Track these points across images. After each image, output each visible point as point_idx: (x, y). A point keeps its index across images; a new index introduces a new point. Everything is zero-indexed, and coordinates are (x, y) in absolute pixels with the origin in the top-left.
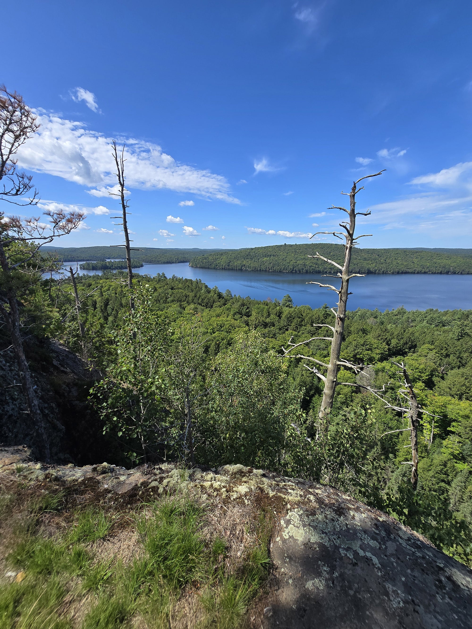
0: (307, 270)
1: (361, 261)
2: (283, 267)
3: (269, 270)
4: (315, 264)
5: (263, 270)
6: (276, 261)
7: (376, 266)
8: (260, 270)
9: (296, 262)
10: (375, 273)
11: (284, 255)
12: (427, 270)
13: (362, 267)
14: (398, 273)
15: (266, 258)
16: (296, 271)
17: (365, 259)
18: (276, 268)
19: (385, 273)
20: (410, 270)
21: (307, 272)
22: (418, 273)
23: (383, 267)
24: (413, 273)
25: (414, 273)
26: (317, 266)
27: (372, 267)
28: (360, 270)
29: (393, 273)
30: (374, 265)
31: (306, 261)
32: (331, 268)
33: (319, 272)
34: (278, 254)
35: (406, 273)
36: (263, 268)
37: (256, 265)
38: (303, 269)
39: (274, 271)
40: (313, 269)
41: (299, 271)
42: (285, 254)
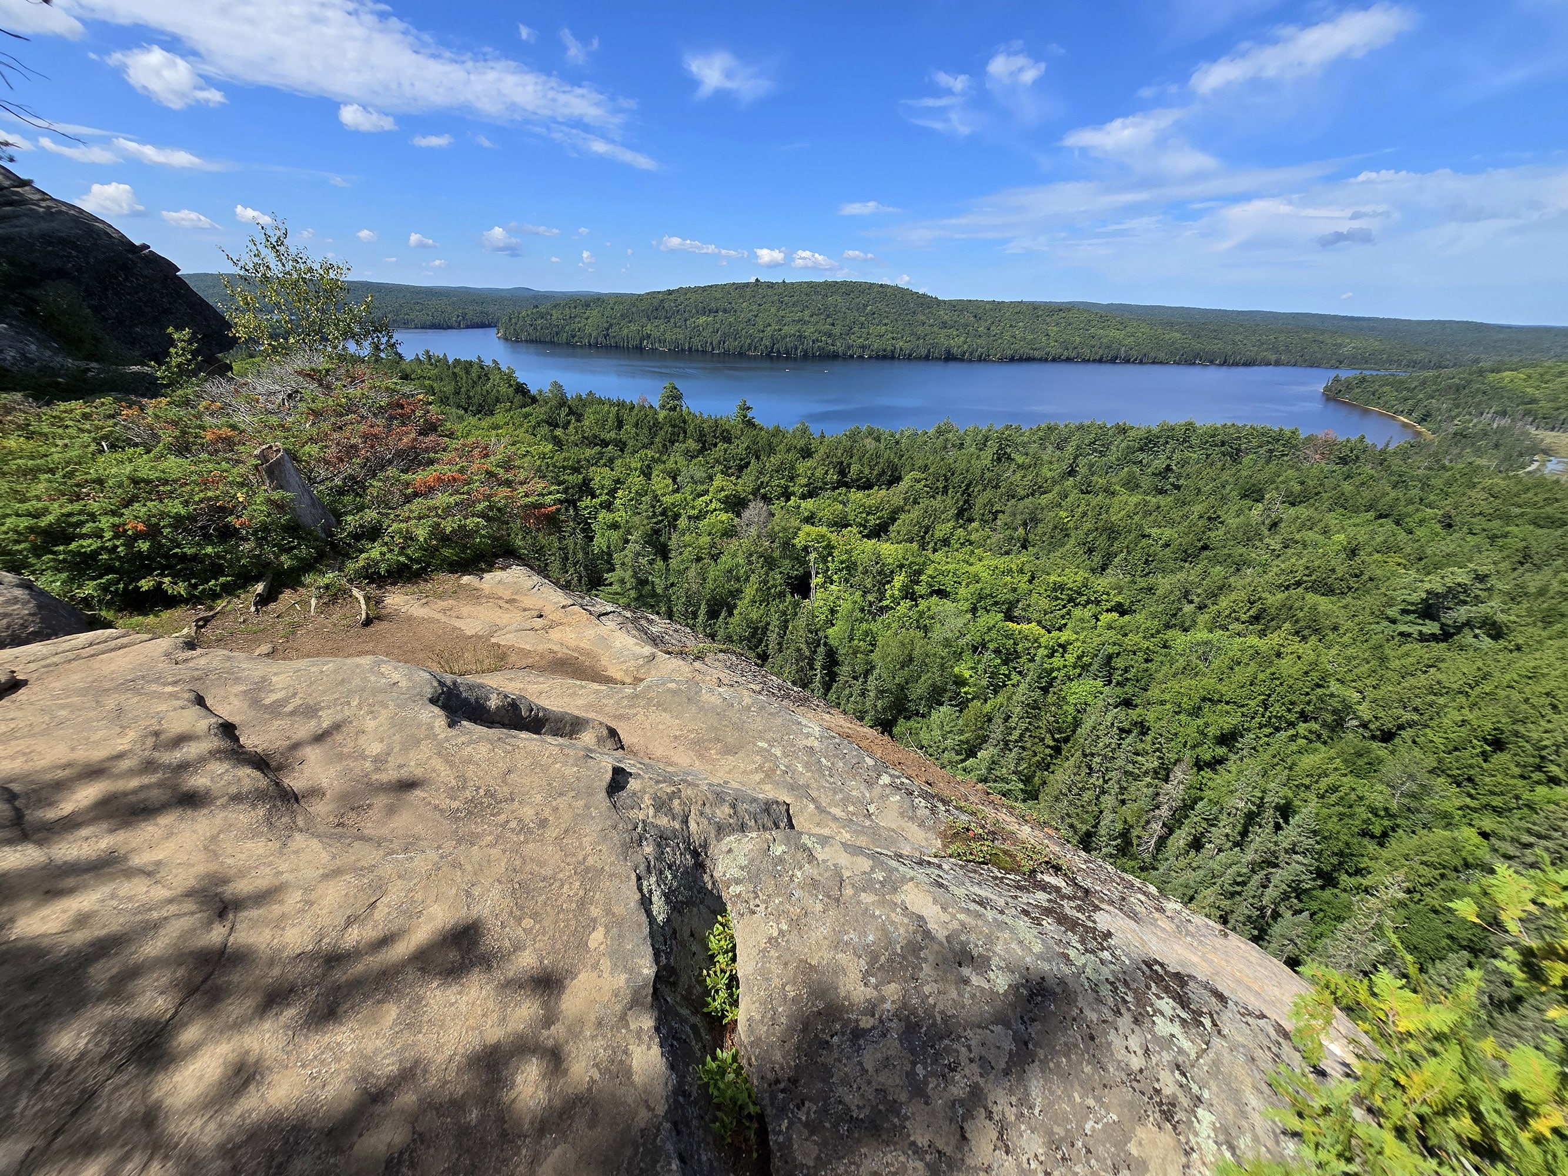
0: (806, 352)
1: (936, 329)
2: (748, 341)
3: (713, 349)
4: (825, 334)
5: (697, 351)
6: (730, 325)
7: (965, 342)
8: (690, 349)
9: (780, 330)
10: (962, 360)
11: (751, 311)
12: (1073, 355)
13: (934, 346)
14: (1012, 360)
15: (704, 318)
16: (778, 352)
17: (944, 325)
18: (731, 344)
19: (983, 359)
20: (1037, 354)
21: (805, 356)
22: (1054, 360)
23: (981, 344)
24: (1044, 360)
25: (1046, 360)
26: (830, 341)
27: (957, 343)
28: (929, 351)
29: (1001, 360)
30: (962, 339)
31: (804, 327)
32: (863, 347)
33: (834, 357)
34: (736, 307)
35: (1030, 359)
36: (697, 343)
37: (679, 335)
38: (796, 349)
39: (726, 354)
40: (819, 348)
41: (787, 353)
42: (755, 307)
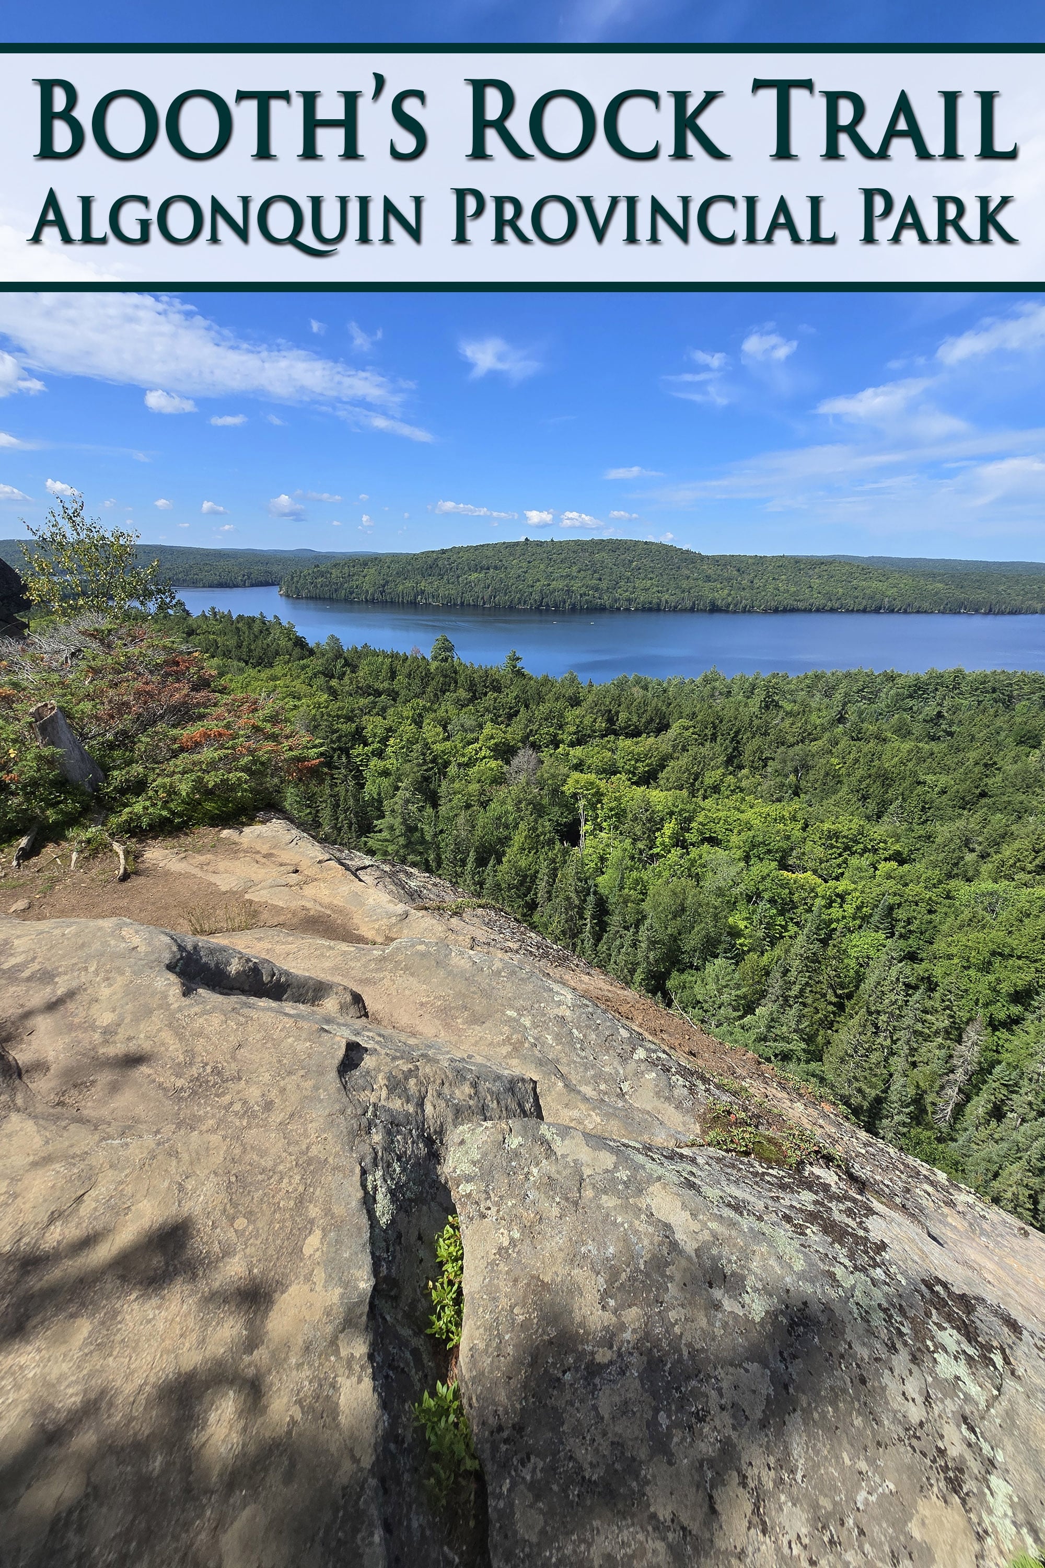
0: (574, 605)
1: (700, 582)
2: (518, 595)
3: (484, 603)
4: (592, 588)
5: (469, 605)
6: (501, 580)
7: (729, 595)
8: (462, 603)
9: (549, 585)
10: (727, 612)
11: (521, 567)
12: (837, 605)
13: (700, 598)
14: (776, 611)
15: (476, 575)
16: (547, 605)
17: (708, 579)
18: (501, 598)
19: (748, 611)
20: (800, 605)
21: (574, 609)
22: (818, 611)
23: (745, 597)
24: (808, 611)
25: (810, 611)
26: (597, 595)
27: (721, 595)
28: (694, 603)
29: (765, 611)
30: (726, 592)
31: (573, 582)
32: (629, 600)
33: (602, 609)
34: (506, 564)
35: (794, 610)
36: (469, 598)
37: (452, 590)
38: (564, 603)
39: (497, 608)
40: (587, 602)
41: (556, 606)
42: (524, 564)
